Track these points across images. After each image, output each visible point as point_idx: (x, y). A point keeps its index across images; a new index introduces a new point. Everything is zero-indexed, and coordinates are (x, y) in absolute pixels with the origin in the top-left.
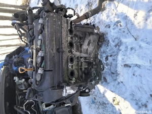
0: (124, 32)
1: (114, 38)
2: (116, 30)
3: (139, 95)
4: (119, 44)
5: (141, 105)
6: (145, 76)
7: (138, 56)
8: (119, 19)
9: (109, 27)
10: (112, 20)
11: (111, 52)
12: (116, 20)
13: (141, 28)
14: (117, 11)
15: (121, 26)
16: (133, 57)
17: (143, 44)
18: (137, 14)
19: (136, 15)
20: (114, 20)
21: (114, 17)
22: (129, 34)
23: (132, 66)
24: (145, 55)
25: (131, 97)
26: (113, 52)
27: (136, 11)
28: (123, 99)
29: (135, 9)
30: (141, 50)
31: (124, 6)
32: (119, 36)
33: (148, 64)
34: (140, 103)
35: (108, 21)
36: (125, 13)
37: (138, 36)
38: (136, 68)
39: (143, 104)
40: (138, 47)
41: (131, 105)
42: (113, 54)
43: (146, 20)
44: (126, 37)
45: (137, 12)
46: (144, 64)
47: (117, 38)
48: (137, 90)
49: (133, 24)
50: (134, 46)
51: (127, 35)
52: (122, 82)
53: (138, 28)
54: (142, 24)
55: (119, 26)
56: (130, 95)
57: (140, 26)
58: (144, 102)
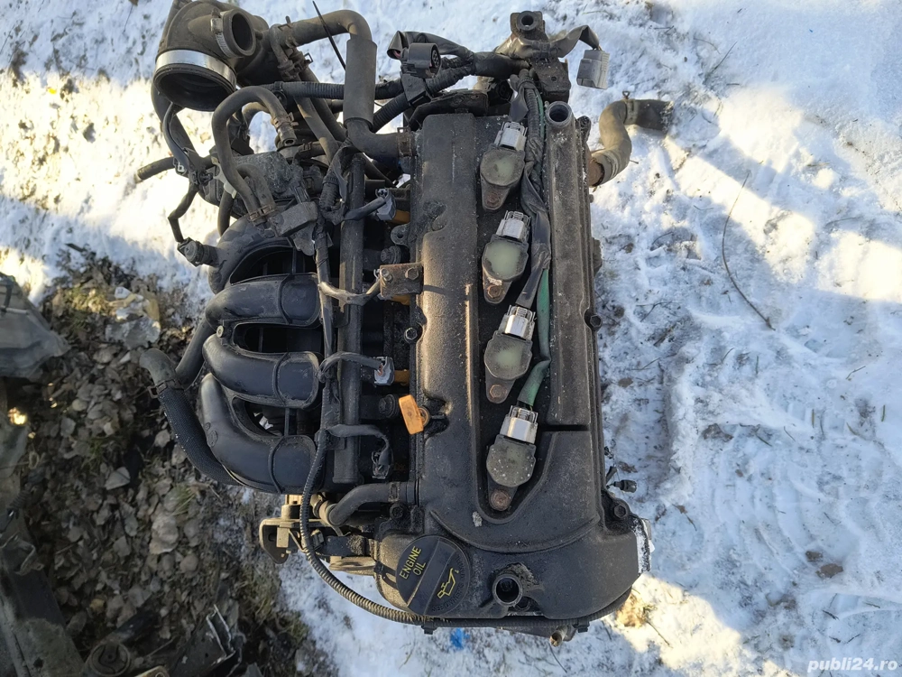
0: (709, 283)
1: (652, 299)
2: (664, 268)
3: (755, 560)
4: (675, 333)
5: (763, 606)
6: (786, 478)
7: (769, 391)
8: (685, 224)
9: (629, 248)
10: (647, 219)
11: (622, 365)
12: (668, 221)
13: (795, 281)
14: (677, 186)
15: (690, 253)
16: (752, 394)
17: (795, 348)
18: (780, 224)
19: (774, 226)
20: (657, 221)
21: (660, 210)
22: (733, 295)
23: (735, 435)
24: (798, 392)
25: (721, 575)
26: (638, 367)
27: (777, 211)
28: (677, 592)
29: (775, 203)
30: (784, 370)
31: (720, 174)
32: (678, 298)
33: (805, 429)
34: (760, 597)
35: (625, 216)
36: (721, 207)
37: (778, 312)
38: (751, 445)
39: (774, 597)
40: (771, 354)
41: (719, 612)
42: (635, 374)
43: (816, 255)
44: (714, 307)
45: (782, 217)
46: (791, 429)
47: (664, 304)
48: (750, 540)
49: (755, 257)
50: (754, 347)
51: (723, 301)
52: (682, 509)
53: (782, 278)
54: (799, 266)
55: (684, 253)
56: (717, 563)
57: (788, 273)
58: (779, 585)
